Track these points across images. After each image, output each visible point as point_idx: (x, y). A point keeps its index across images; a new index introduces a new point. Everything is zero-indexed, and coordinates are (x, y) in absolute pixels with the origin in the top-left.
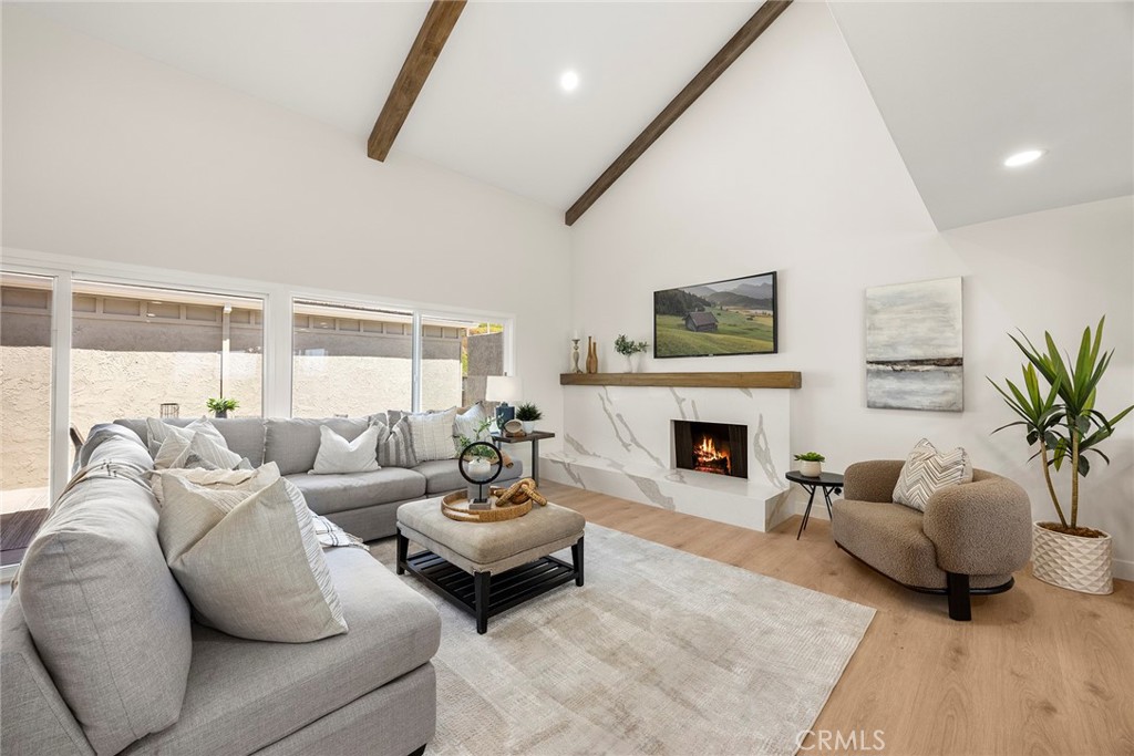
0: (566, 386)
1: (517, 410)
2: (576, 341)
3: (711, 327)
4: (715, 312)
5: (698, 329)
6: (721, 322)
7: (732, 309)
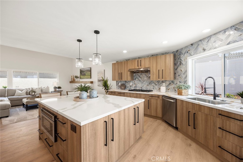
0: (71, 83)
1: (57, 87)
2: (72, 76)
3: (85, 75)
4: (85, 73)
5: (83, 75)
6: (86, 74)
7: (88, 72)
